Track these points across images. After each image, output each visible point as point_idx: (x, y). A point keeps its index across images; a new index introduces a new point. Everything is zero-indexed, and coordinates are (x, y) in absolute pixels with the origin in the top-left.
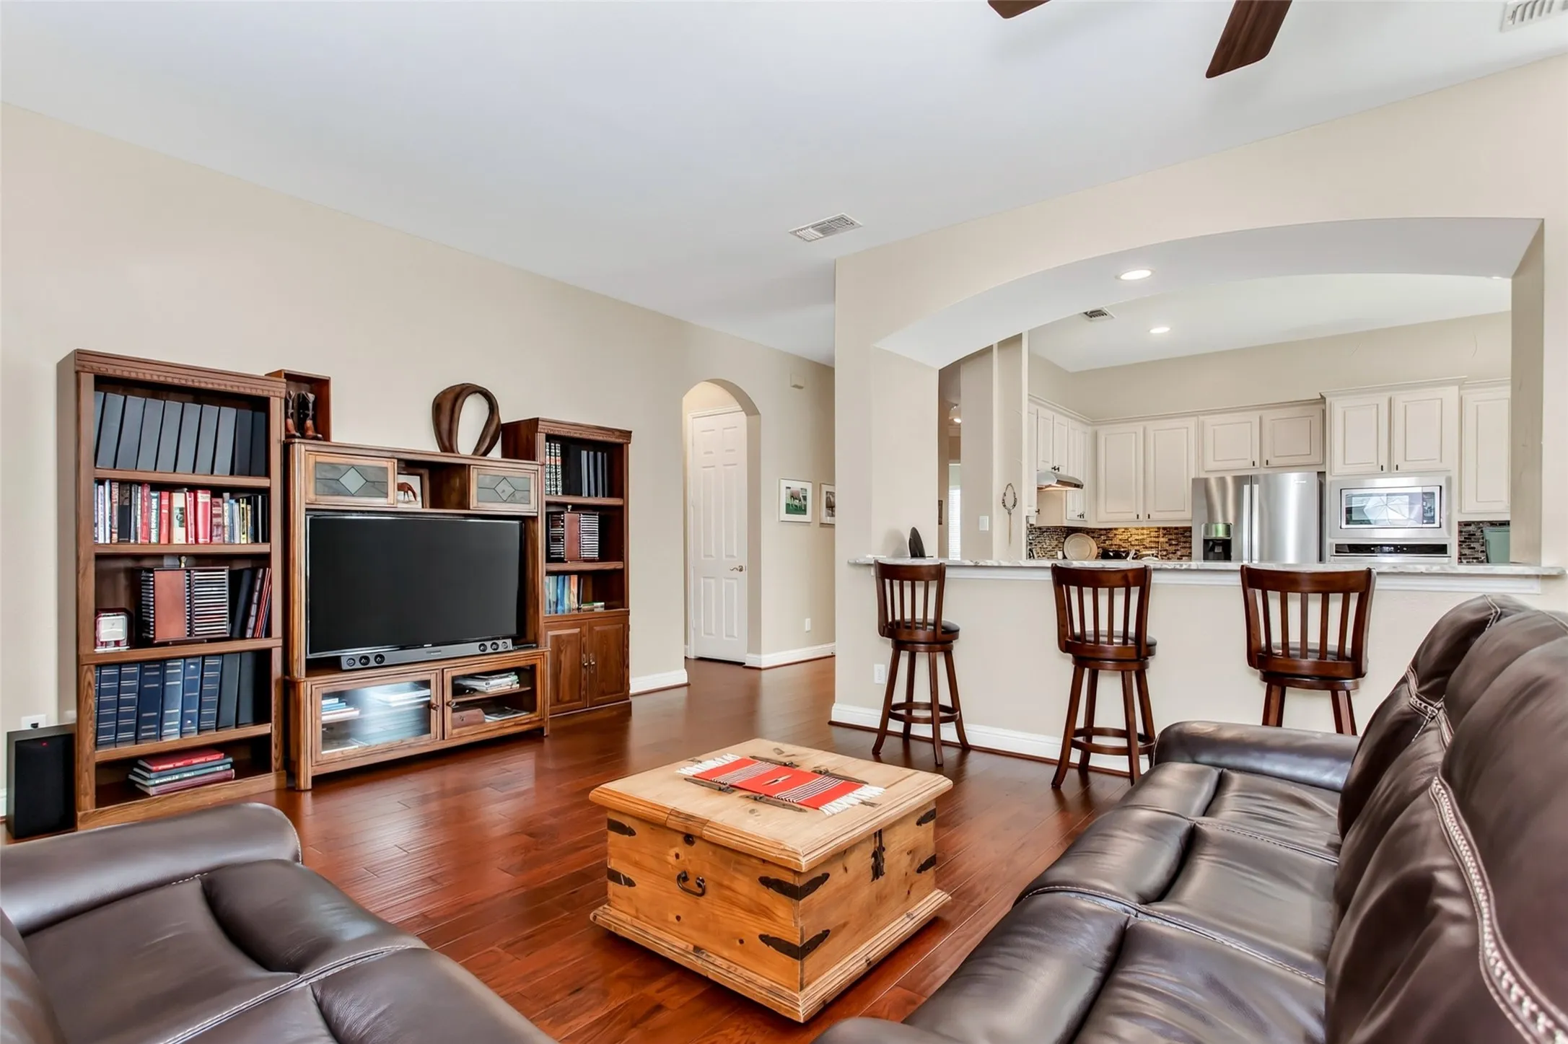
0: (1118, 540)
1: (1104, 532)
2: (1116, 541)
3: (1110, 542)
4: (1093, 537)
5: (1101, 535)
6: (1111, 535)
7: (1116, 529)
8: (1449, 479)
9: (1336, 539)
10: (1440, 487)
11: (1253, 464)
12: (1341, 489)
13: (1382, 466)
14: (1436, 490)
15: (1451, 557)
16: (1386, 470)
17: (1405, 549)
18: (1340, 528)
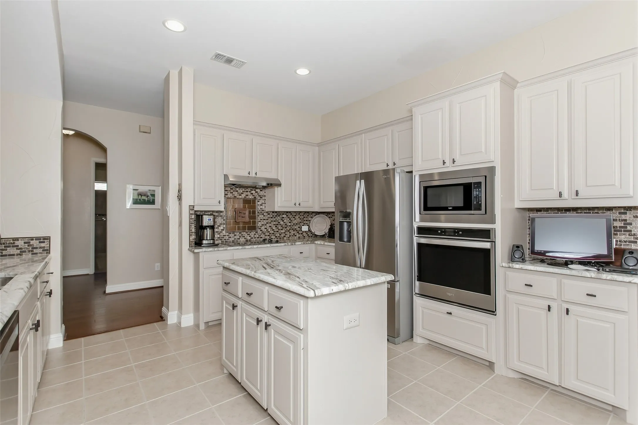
8: (492, 170)
9: (417, 222)
10: (486, 177)
11: (388, 165)
12: (420, 182)
13: (444, 161)
14: (482, 180)
15: (495, 242)
16: (447, 164)
17: (461, 233)
18: (420, 214)
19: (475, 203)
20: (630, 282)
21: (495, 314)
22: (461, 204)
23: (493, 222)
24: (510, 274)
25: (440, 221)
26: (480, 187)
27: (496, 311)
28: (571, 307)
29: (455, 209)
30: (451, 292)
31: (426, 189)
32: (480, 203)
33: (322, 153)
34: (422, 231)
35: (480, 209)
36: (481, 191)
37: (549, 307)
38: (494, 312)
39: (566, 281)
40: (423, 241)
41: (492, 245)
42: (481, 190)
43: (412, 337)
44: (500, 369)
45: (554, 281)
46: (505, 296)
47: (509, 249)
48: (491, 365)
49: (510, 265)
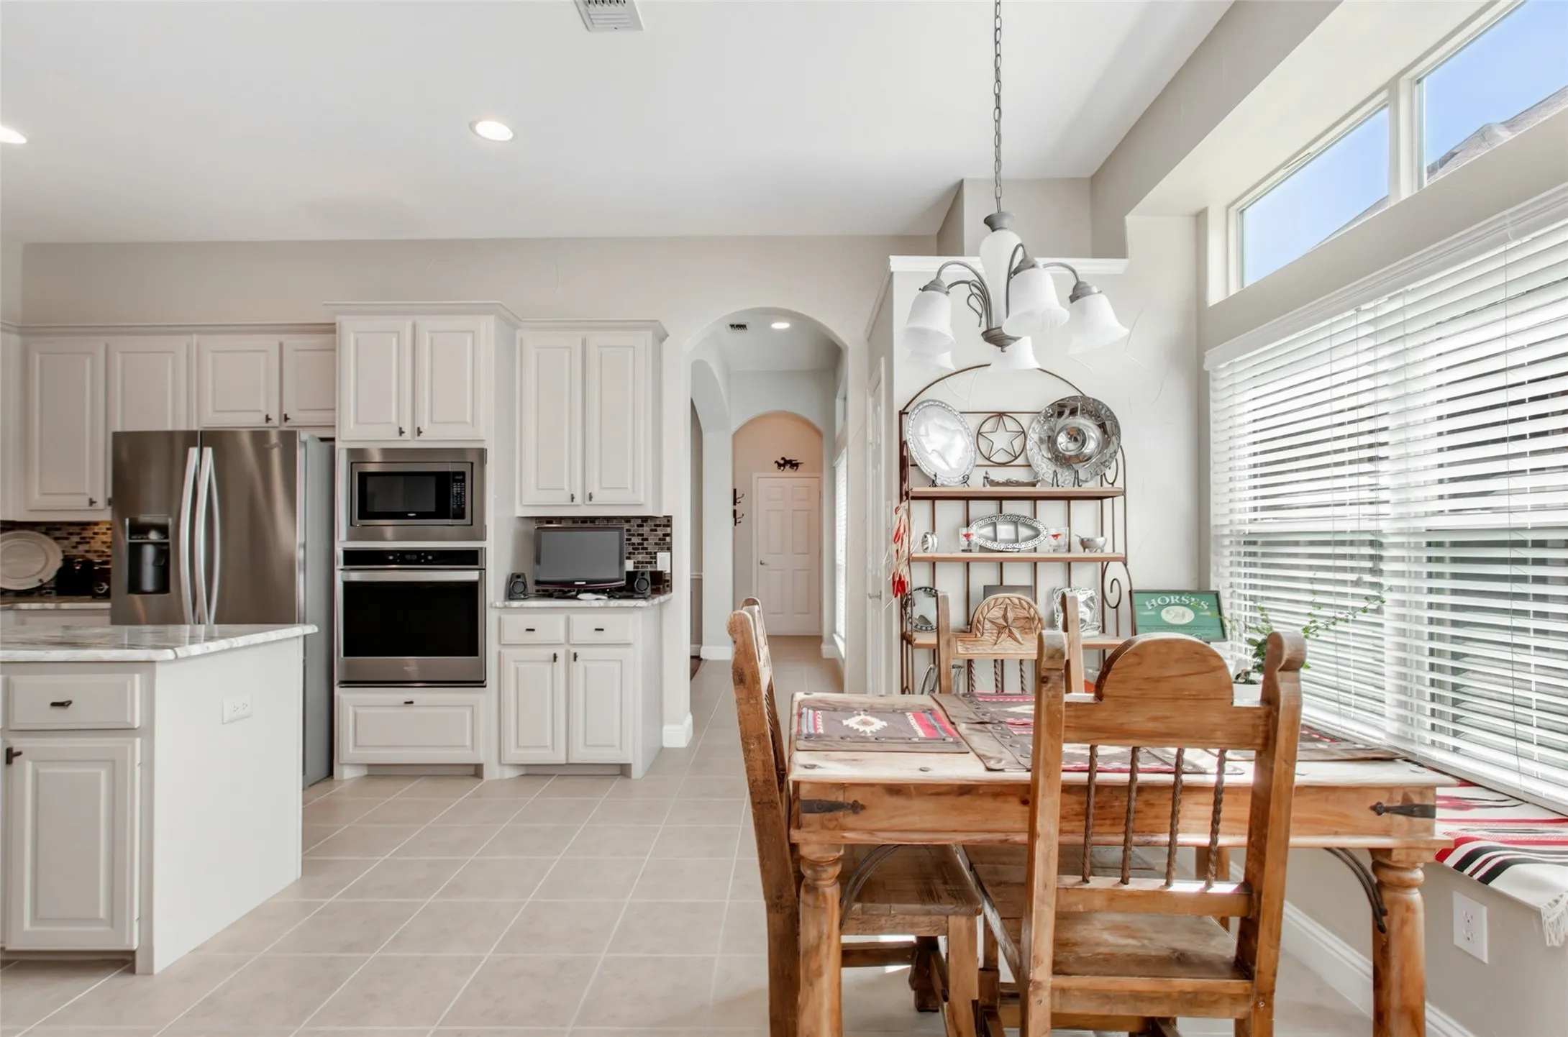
0: (99, 544)
1: (77, 529)
2: (96, 545)
3: (86, 547)
4: (56, 539)
5: (71, 534)
6: (88, 534)
7: (96, 524)
8: (482, 453)
9: (343, 543)
10: (472, 464)
11: (268, 419)
12: (352, 463)
13: (400, 429)
14: (466, 469)
15: (485, 569)
16: (407, 435)
17: (430, 558)
18: (351, 525)
19: (455, 506)
20: (635, 607)
21: (484, 684)
22: (432, 508)
23: (482, 538)
24: (508, 618)
25: (382, 539)
26: (463, 480)
27: (485, 679)
28: (579, 651)
29: (421, 516)
30: (412, 664)
31: (364, 477)
32: (463, 506)
33: (37, 356)
34: (353, 558)
35: (462, 516)
36: (465, 488)
37: (555, 657)
38: (483, 682)
39: (576, 618)
40: (355, 576)
41: (480, 575)
42: (465, 485)
43: (330, 773)
44: (493, 772)
45: (560, 619)
46: (499, 653)
47: (507, 579)
48: (477, 771)
49: (507, 603)
